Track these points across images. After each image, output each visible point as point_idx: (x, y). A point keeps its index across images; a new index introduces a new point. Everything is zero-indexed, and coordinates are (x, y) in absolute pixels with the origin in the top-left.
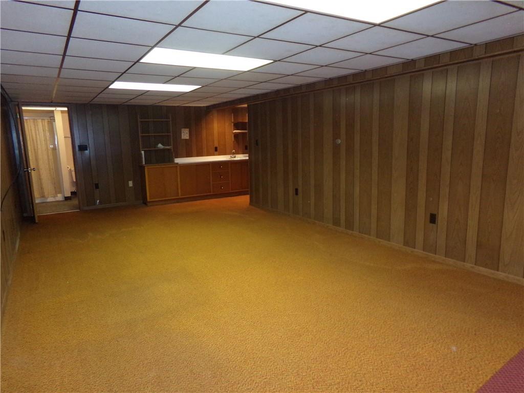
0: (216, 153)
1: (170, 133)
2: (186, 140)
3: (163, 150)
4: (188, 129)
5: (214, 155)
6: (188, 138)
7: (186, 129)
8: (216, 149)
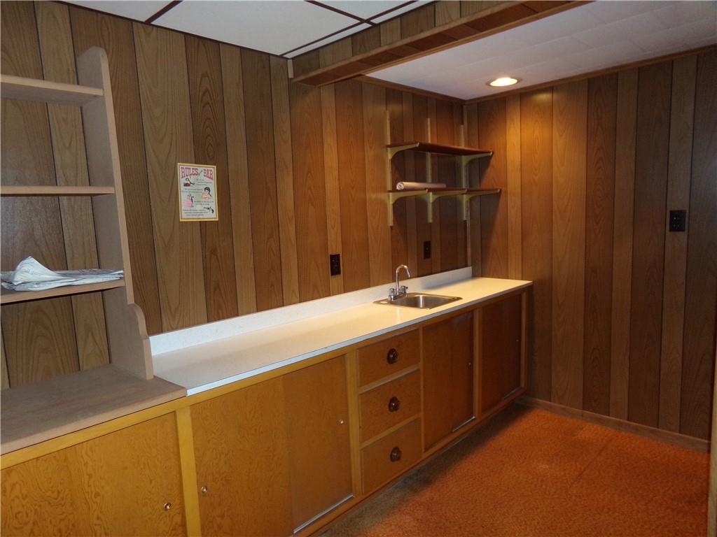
0: (336, 281)
1: (110, 182)
2: (203, 225)
3: (65, 300)
4: (213, 169)
5: (328, 294)
6: (212, 216)
7: (201, 168)
8: (335, 265)
